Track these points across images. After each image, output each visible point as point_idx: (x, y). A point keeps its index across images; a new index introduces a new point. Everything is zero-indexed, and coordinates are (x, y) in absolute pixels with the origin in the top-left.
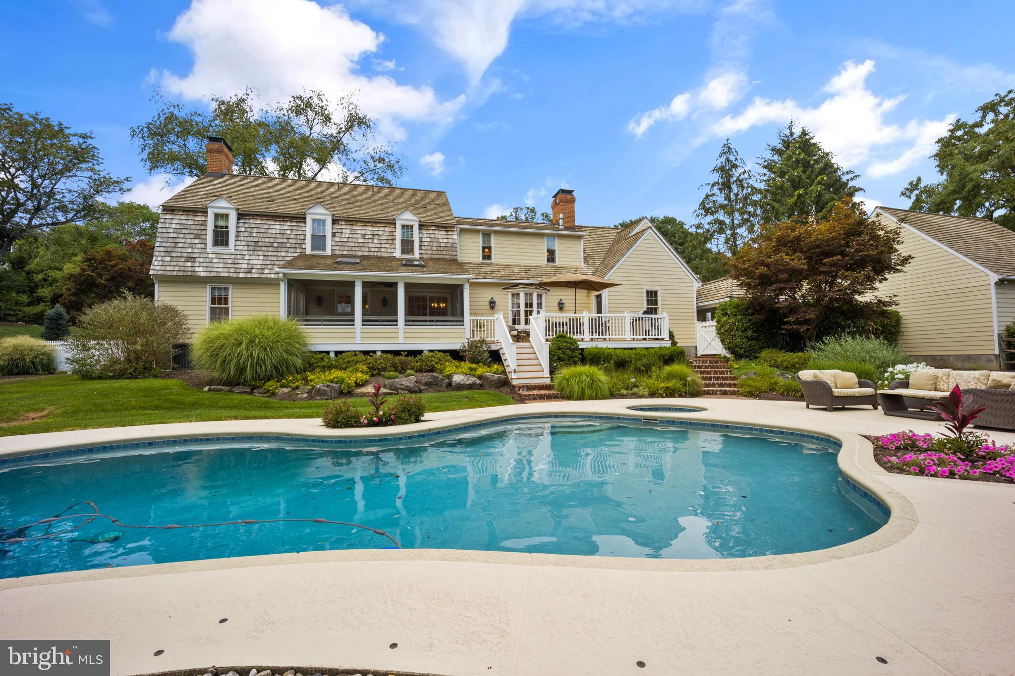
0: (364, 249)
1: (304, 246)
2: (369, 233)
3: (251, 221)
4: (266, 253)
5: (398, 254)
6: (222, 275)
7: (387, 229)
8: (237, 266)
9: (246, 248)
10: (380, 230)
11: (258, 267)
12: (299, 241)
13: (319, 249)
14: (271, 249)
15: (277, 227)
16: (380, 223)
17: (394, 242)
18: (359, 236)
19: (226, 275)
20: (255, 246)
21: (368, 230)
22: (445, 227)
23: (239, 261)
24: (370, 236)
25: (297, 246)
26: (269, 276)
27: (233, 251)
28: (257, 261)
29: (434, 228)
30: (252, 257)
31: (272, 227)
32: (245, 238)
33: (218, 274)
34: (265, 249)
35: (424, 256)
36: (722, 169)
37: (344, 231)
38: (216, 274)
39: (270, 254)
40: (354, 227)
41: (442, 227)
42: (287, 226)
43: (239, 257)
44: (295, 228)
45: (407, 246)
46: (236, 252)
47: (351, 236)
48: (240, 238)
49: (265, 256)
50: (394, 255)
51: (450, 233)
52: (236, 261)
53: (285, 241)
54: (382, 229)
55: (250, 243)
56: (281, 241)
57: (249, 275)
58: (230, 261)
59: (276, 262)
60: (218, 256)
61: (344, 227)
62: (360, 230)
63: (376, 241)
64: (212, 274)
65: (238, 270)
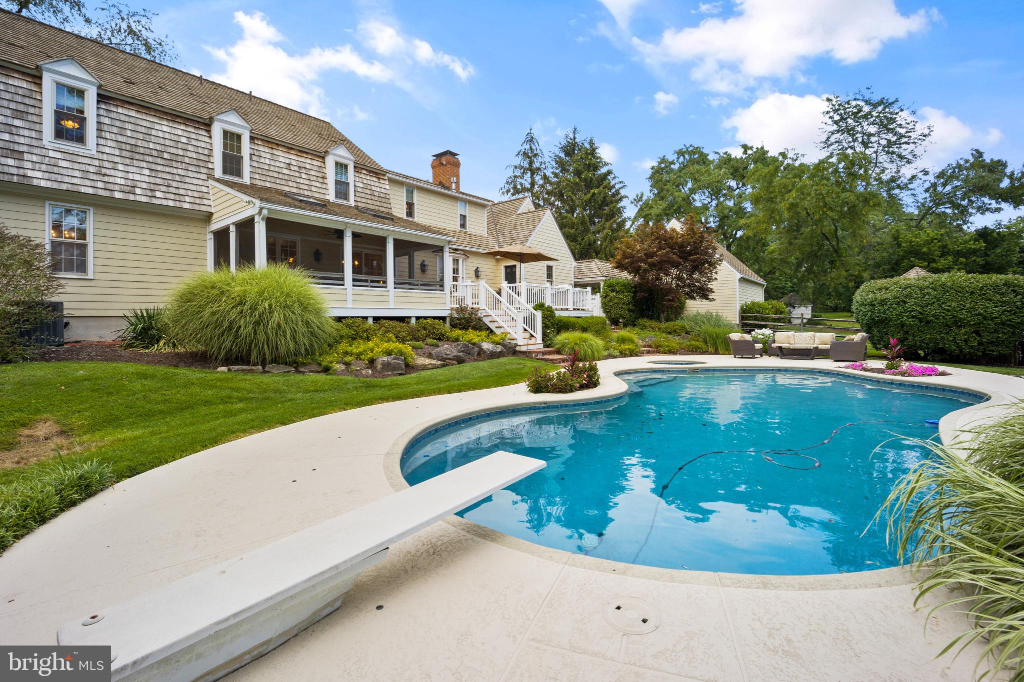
0: (290, 184)
1: (210, 166)
2: (294, 163)
3: (120, 110)
4: (154, 167)
5: (331, 197)
6: (83, 190)
7: (315, 163)
8: (106, 179)
9: (117, 152)
10: (307, 162)
11: (144, 186)
12: (201, 156)
13: (231, 174)
14: (159, 161)
15: (165, 129)
16: (307, 153)
17: (326, 181)
18: (282, 165)
19: (90, 191)
20: (133, 153)
21: (293, 158)
22: (376, 173)
23: (108, 172)
24: (296, 168)
25: (201, 164)
26: (164, 202)
27: (94, 152)
28: (141, 176)
29: (365, 172)
30: (131, 169)
31: (157, 127)
32: (113, 135)
33: (75, 188)
34: (150, 159)
35: (360, 205)
36: (525, 154)
37: (263, 154)
38: (70, 187)
39: (159, 168)
40: (275, 152)
41: (373, 172)
42: (180, 130)
43: (106, 164)
44: (193, 136)
45: (342, 189)
46: (100, 156)
47: (272, 163)
48: (103, 133)
49: (151, 170)
50: (327, 197)
51: (381, 181)
52: (103, 171)
53: (181, 152)
54: (309, 161)
55: (124, 146)
56: (174, 151)
57: (131, 197)
58: (92, 169)
59: (170, 182)
60: (67, 157)
61: (261, 148)
62: (283, 157)
63: (304, 176)
64: (64, 187)
65: (111, 187)
